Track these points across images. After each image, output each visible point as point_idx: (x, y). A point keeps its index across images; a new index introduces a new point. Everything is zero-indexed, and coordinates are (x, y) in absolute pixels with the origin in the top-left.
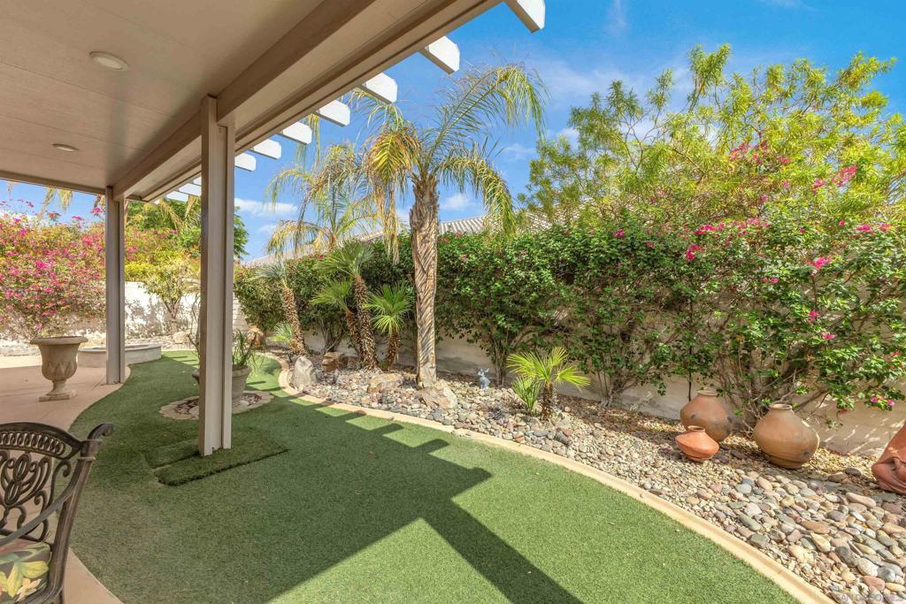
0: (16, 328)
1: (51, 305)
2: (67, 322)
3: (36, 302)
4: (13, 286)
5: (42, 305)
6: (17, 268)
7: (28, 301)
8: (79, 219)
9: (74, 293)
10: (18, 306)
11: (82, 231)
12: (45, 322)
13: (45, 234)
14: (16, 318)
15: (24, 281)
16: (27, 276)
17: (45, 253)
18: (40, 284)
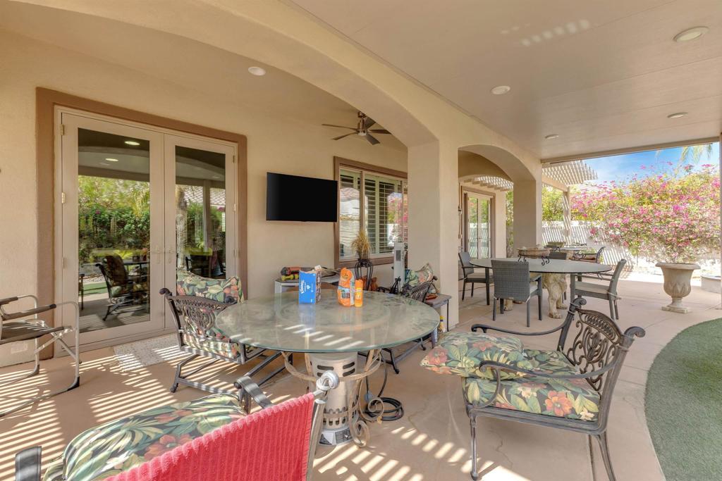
0: (660, 255)
1: (684, 238)
2: (698, 253)
3: (673, 236)
4: (657, 224)
5: (678, 238)
6: (660, 211)
7: (668, 236)
8: (709, 165)
9: (704, 229)
10: (661, 239)
11: (711, 175)
12: (681, 252)
13: (680, 184)
14: (660, 247)
15: (665, 220)
16: (667, 217)
17: (681, 198)
18: (676, 222)
